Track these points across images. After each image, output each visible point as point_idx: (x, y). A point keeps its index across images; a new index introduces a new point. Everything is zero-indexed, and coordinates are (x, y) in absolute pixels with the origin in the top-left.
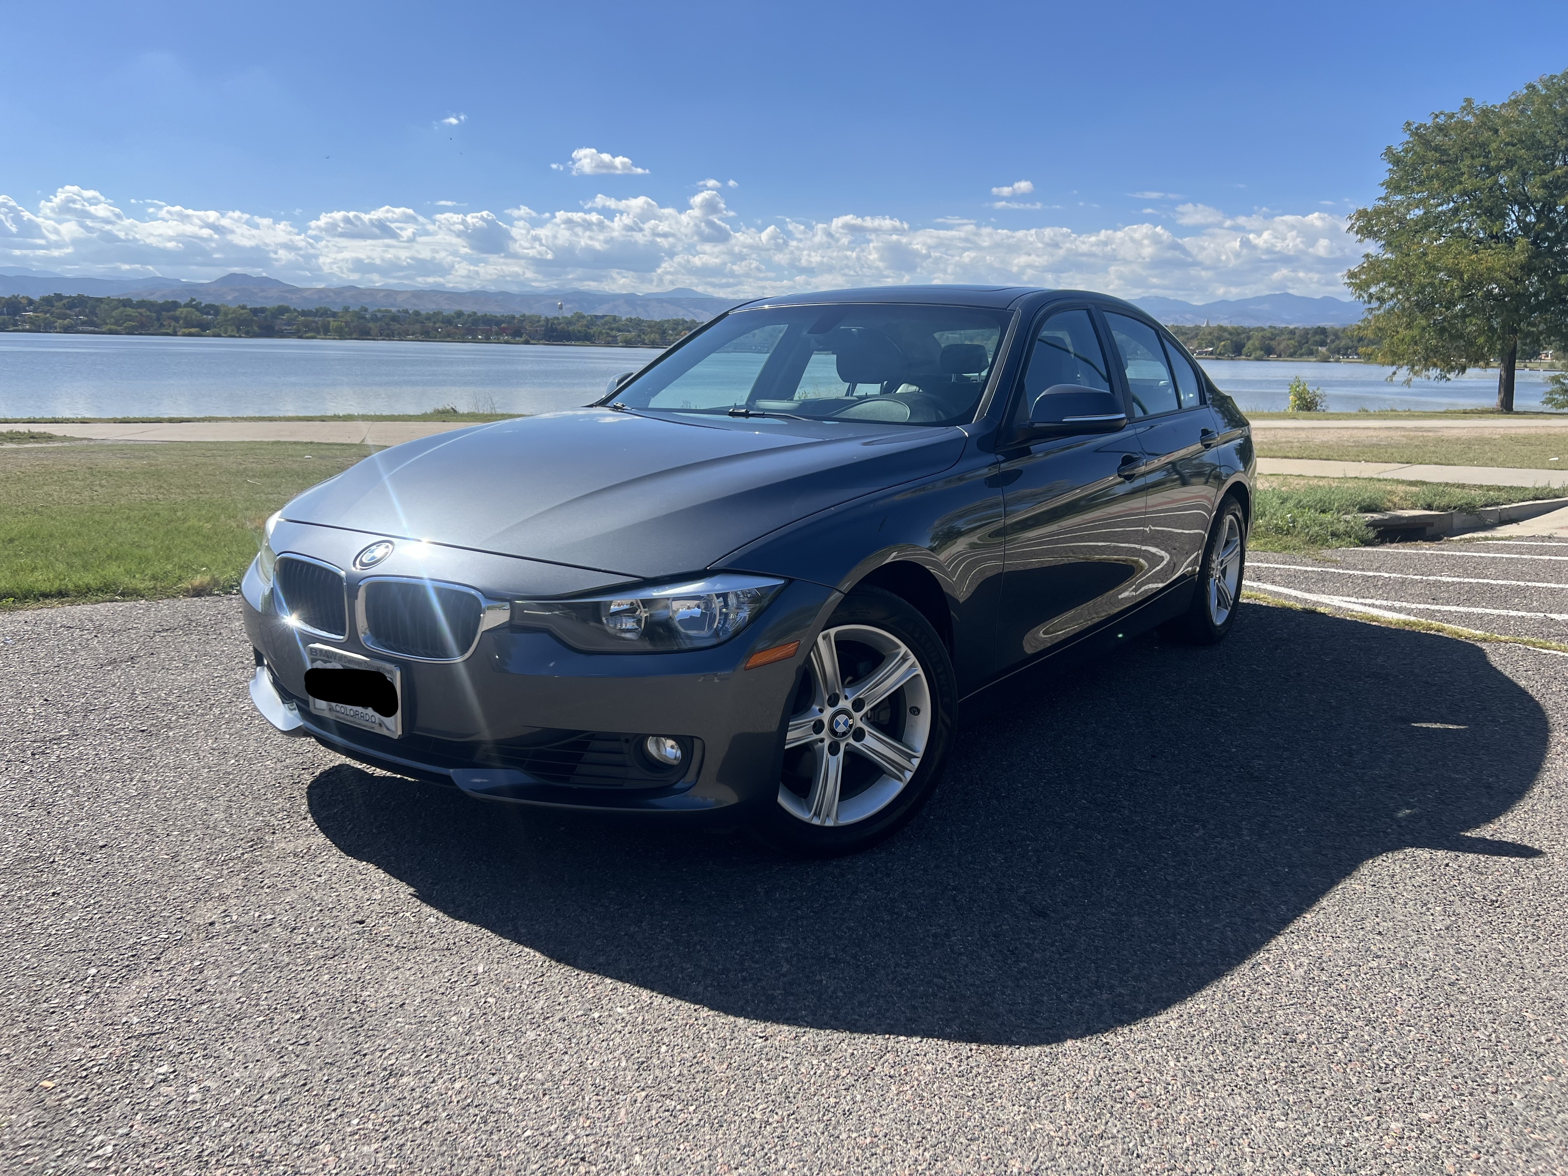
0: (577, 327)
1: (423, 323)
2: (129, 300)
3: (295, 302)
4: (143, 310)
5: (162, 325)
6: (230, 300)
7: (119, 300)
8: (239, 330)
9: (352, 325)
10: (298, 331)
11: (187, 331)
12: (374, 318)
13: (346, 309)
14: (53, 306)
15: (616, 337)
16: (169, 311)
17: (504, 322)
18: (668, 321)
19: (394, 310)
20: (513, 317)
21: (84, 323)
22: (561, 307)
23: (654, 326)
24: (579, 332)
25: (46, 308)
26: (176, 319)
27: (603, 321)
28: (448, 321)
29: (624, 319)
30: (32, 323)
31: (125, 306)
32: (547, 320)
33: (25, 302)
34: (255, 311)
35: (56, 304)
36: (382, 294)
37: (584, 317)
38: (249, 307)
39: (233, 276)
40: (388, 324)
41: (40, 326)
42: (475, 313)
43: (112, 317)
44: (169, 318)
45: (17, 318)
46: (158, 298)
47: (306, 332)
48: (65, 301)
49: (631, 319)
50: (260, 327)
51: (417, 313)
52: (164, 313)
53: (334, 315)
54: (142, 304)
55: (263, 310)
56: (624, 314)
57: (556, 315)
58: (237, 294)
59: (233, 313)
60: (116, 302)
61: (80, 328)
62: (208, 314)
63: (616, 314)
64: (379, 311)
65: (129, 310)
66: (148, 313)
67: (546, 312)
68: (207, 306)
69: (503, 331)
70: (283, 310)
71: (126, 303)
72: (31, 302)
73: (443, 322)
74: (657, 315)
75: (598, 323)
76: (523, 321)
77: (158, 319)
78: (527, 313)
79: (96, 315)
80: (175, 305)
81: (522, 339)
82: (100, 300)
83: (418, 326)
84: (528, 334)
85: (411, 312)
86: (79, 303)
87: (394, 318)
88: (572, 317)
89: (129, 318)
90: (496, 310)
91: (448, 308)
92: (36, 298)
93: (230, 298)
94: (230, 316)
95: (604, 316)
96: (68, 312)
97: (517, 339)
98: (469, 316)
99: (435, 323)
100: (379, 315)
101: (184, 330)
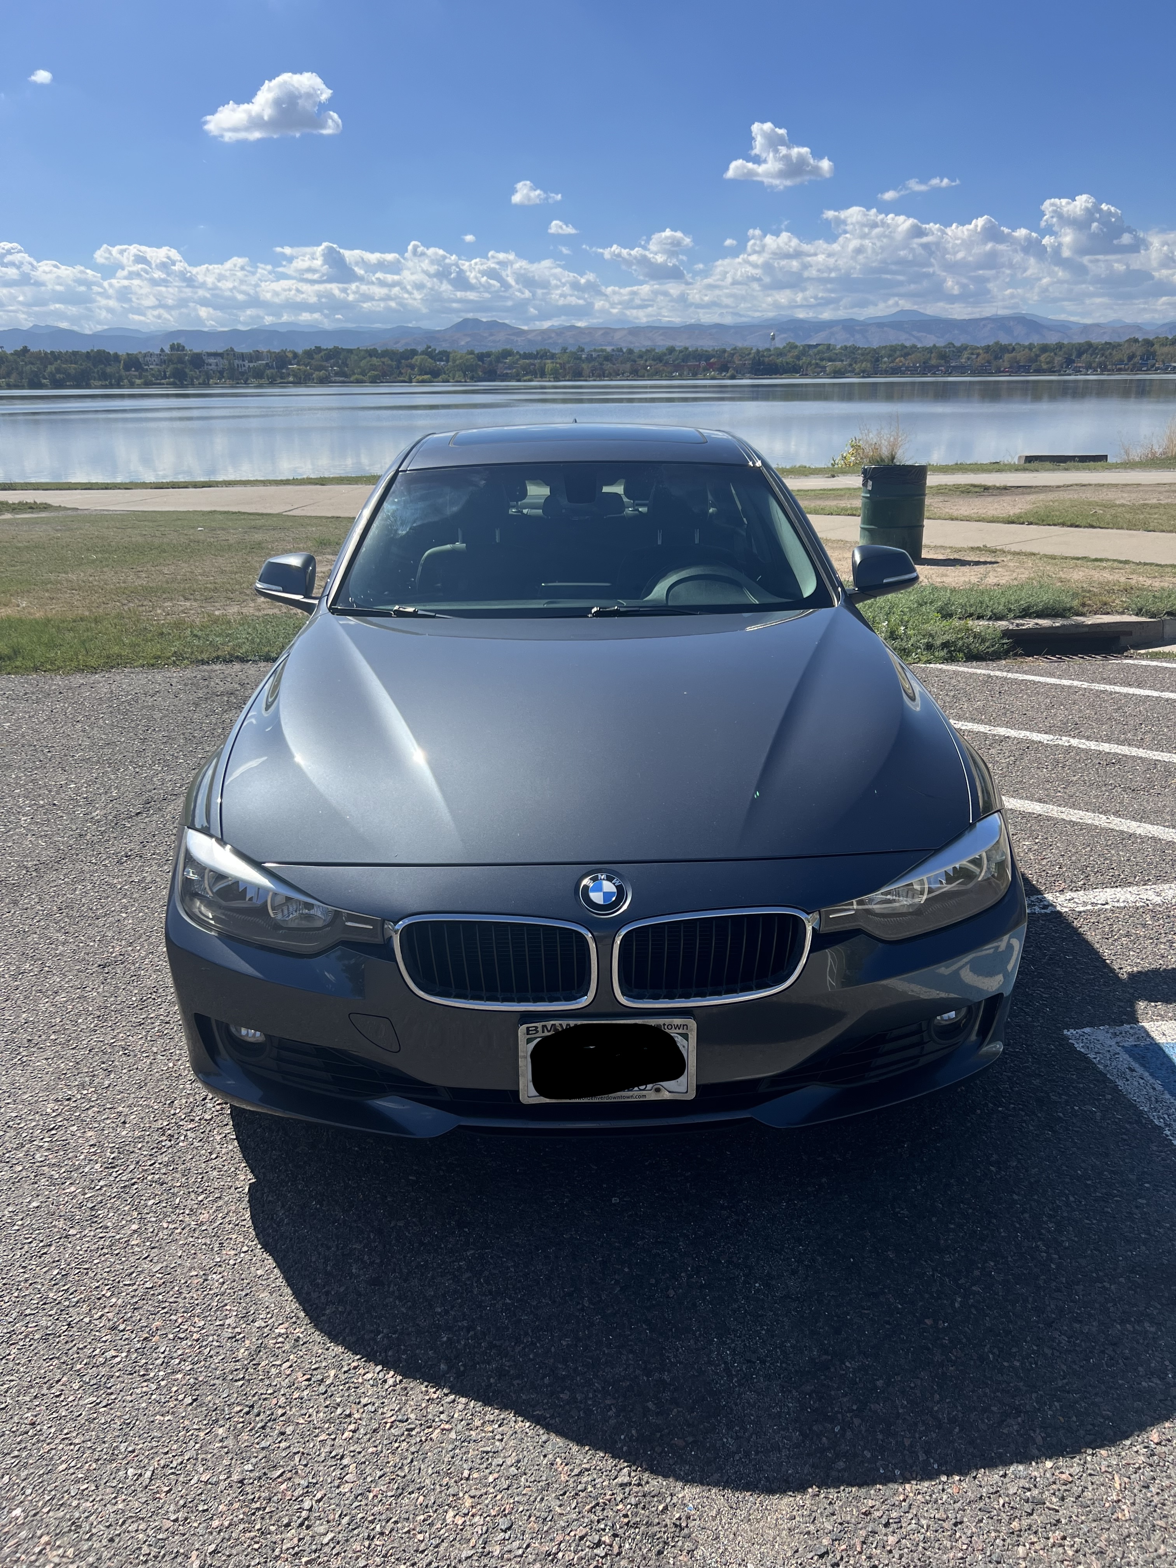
0: (789, 358)
1: (635, 361)
2: (375, 350)
3: (520, 346)
4: (386, 360)
5: (401, 373)
6: (463, 344)
7: (366, 351)
8: (465, 375)
9: (568, 366)
10: (518, 374)
11: (420, 378)
12: (590, 359)
13: (564, 350)
14: (313, 359)
15: (825, 367)
16: (407, 359)
17: (713, 356)
18: (885, 347)
19: (609, 349)
20: (724, 351)
21: (337, 374)
22: (773, 338)
23: (868, 354)
24: (787, 363)
25: (307, 361)
26: (412, 367)
27: (815, 350)
28: (659, 358)
29: (838, 347)
30: (295, 376)
31: (371, 356)
32: (758, 351)
33: (290, 355)
34: (481, 357)
35: (315, 356)
36: (601, 332)
37: (796, 347)
38: (476, 352)
39: (466, 321)
40: (601, 364)
41: (300, 378)
42: (687, 349)
43: (360, 367)
44: (407, 366)
45: (284, 371)
46: (400, 347)
47: (525, 375)
48: (322, 353)
49: (846, 347)
50: (485, 373)
51: (630, 351)
52: (403, 361)
53: (553, 356)
54: (386, 353)
55: (488, 354)
56: (840, 340)
57: (767, 346)
58: (468, 339)
59: (461, 358)
60: (362, 353)
61: (333, 379)
62: (441, 360)
63: (832, 342)
64: (595, 350)
65: (375, 360)
66: (390, 362)
67: (756, 343)
68: (440, 353)
69: (710, 367)
70: (507, 354)
71: (372, 353)
72: (295, 355)
73: (654, 360)
74: (875, 342)
75: (811, 352)
76: (733, 355)
77: (398, 367)
78: (740, 344)
79: (347, 366)
80: (414, 353)
81: (728, 374)
82: (350, 351)
83: (628, 365)
84: (734, 369)
85: (625, 350)
86: (334, 354)
87: (608, 358)
88: (784, 347)
89: (373, 368)
90: (707, 344)
91: (662, 343)
92: (300, 351)
93: (463, 343)
94: (458, 362)
95: (818, 345)
96: (324, 363)
97: (724, 374)
98: (681, 352)
99: (646, 361)
100: (594, 355)
101: (418, 377)
